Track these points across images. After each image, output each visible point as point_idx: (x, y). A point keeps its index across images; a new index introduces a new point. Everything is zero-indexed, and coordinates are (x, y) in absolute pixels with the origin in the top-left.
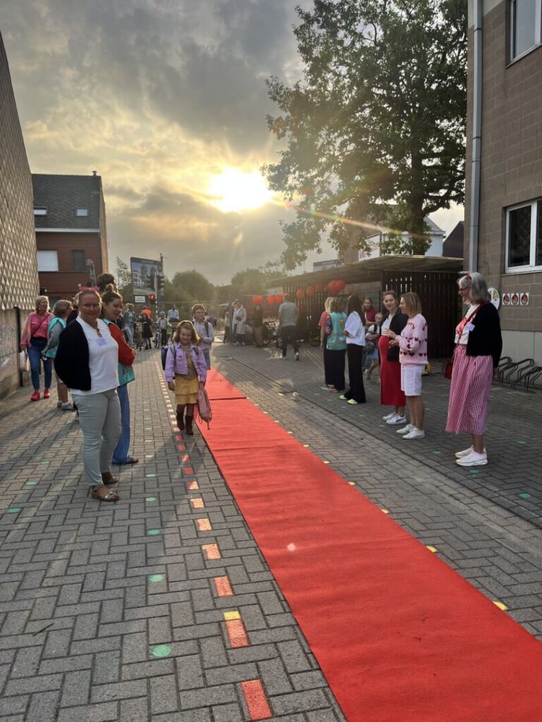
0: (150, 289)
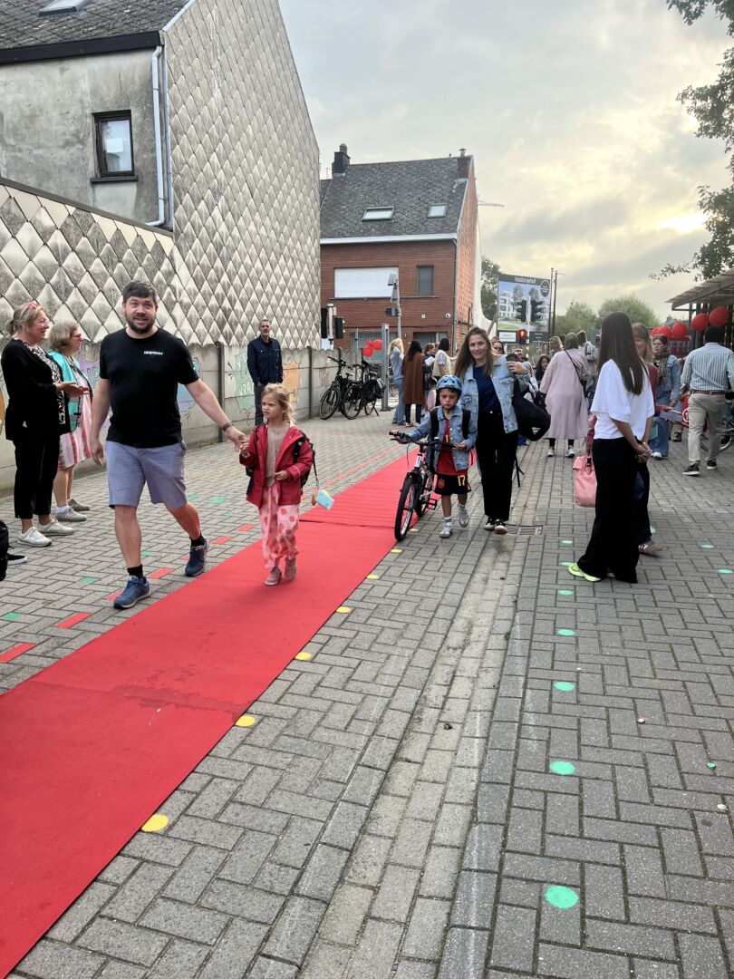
0: (520, 321)
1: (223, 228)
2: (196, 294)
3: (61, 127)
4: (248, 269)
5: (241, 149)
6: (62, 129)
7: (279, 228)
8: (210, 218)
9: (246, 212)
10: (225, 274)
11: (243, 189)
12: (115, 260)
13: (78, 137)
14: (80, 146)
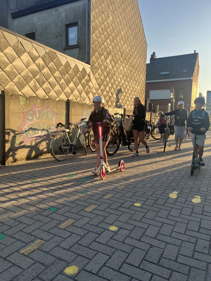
1: (110, 67)
2: (98, 90)
4: (119, 83)
5: (119, 39)
6: (55, 31)
7: (131, 70)
8: (105, 62)
9: (119, 62)
10: (110, 83)
11: (119, 54)
12: (66, 73)
13: (60, 34)
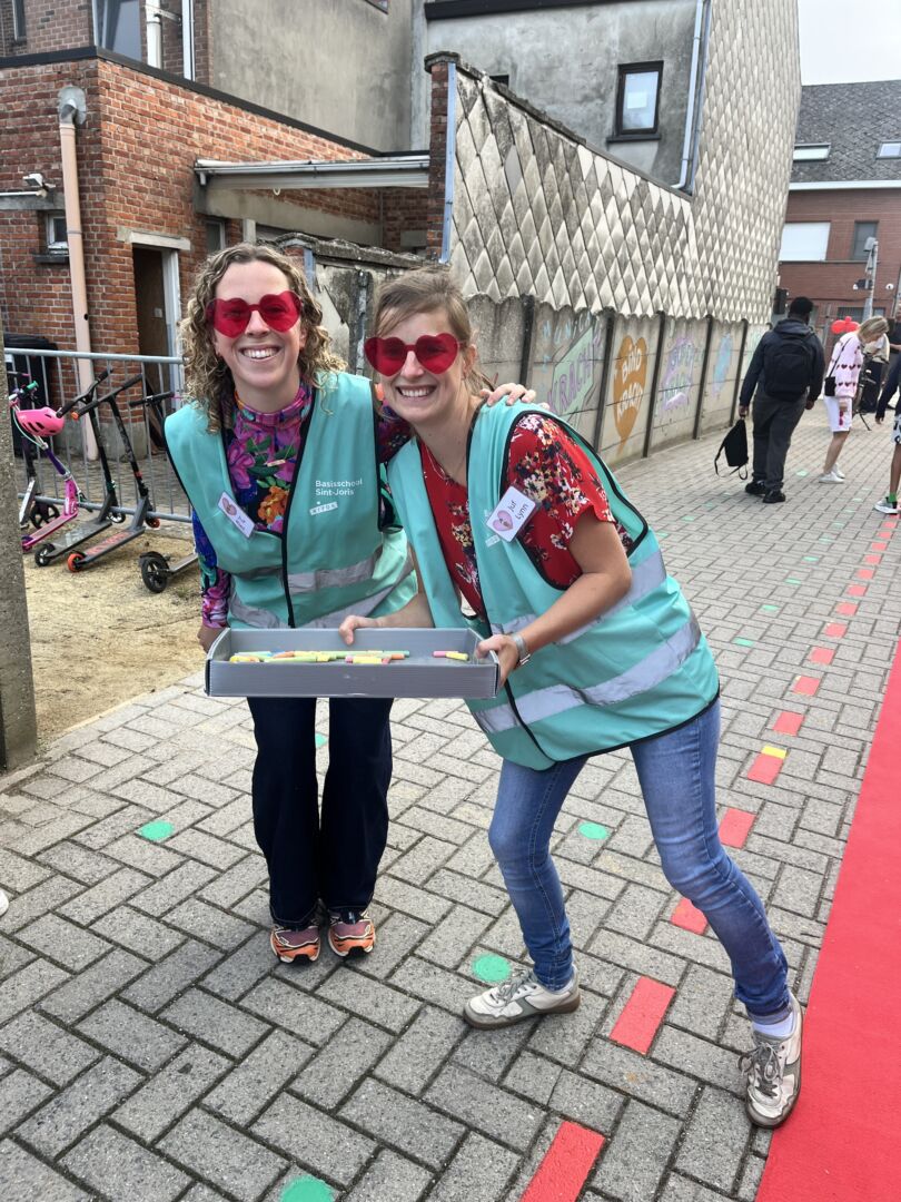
2: (696, 265)
3: (581, 80)
4: (733, 234)
5: (747, 95)
6: (581, 82)
7: (761, 184)
8: (717, 178)
11: (743, 140)
13: (598, 91)
14: (599, 101)
